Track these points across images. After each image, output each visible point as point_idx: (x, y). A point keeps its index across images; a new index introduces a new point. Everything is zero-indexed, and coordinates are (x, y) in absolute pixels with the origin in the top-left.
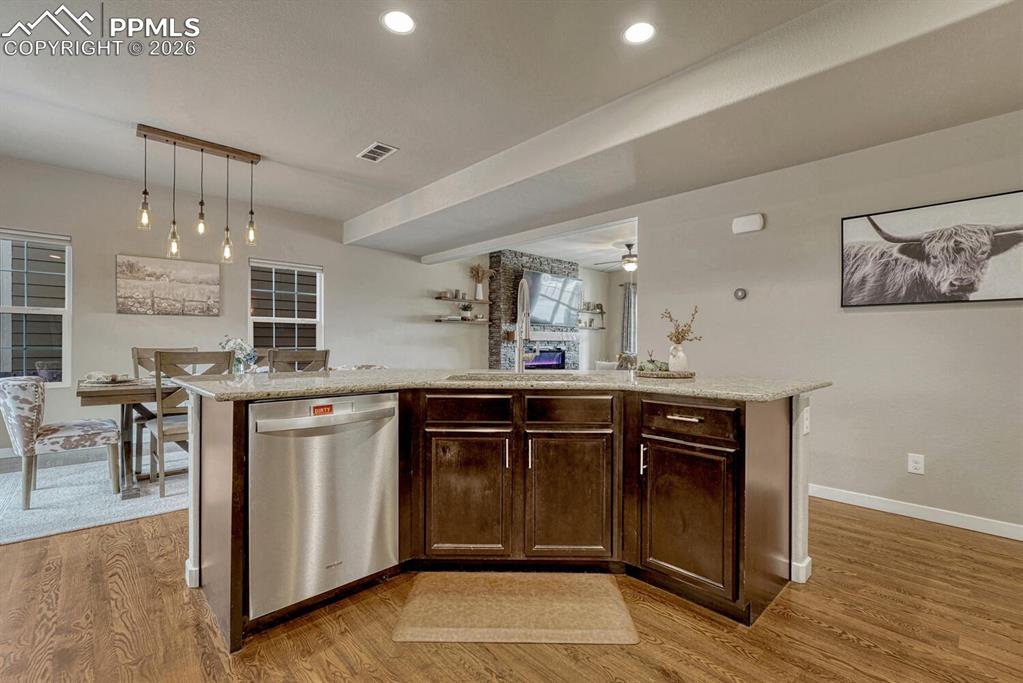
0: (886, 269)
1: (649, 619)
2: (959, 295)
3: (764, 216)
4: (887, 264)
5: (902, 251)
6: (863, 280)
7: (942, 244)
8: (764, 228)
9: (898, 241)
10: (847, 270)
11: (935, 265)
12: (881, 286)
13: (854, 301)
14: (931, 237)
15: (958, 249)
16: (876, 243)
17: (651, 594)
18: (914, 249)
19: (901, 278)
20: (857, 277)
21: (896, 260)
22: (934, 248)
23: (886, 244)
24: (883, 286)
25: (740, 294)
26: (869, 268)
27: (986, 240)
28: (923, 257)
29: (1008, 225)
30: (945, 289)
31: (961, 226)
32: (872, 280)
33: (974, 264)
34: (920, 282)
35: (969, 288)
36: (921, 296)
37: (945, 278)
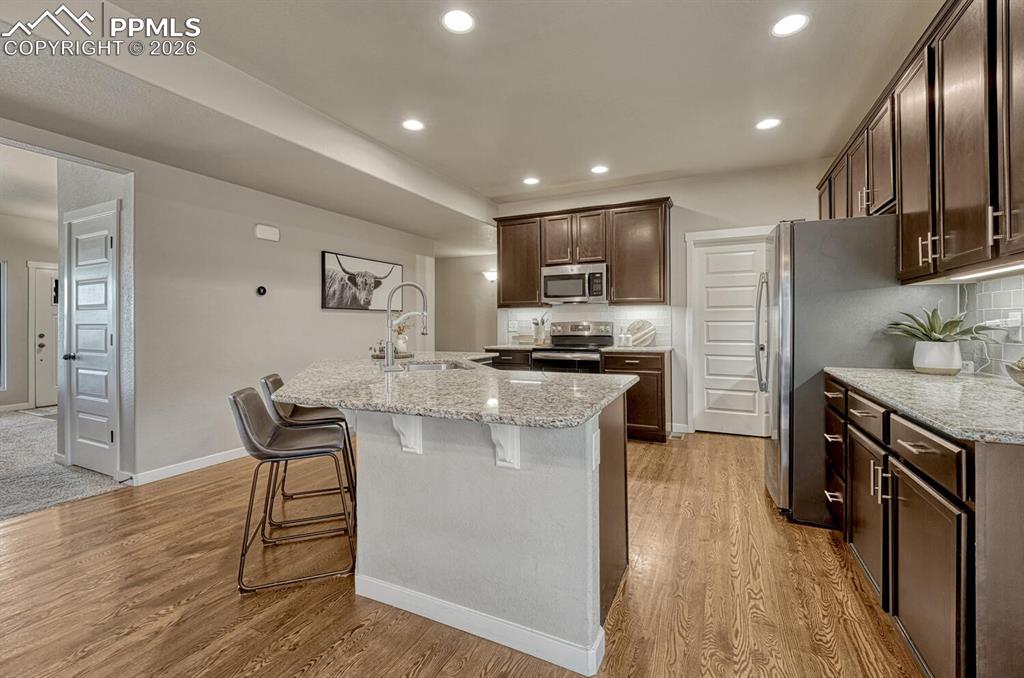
0: (343, 288)
2: (365, 307)
3: (279, 230)
4: (343, 285)
5: (348, 278)
6: (334, 293)
7: (361, 280)
8: (279, 240)
9: (348, 273)
10: (327, 285)
11: (360, 290)
13: (331, 305)
14: (358, 274)
15: (366, 284)
16: (339, 272)
18: (352, 278)
19: (348, 294)
20: (332, 290)
21: (347, 283)
22: (359, 280)
23: (343, 274)
24: (342, 298)
25: (261, 291)
26: (336, 286)
27: (373, 281)
28: (355, 284)
29: (378, 276)
30: (362, 302)
31: (366, 273)
32: (337, 293)
33: (370, 292)
34: (355, 298)
35: (369, 303)
36: (355, 305)
37: (362, 296)
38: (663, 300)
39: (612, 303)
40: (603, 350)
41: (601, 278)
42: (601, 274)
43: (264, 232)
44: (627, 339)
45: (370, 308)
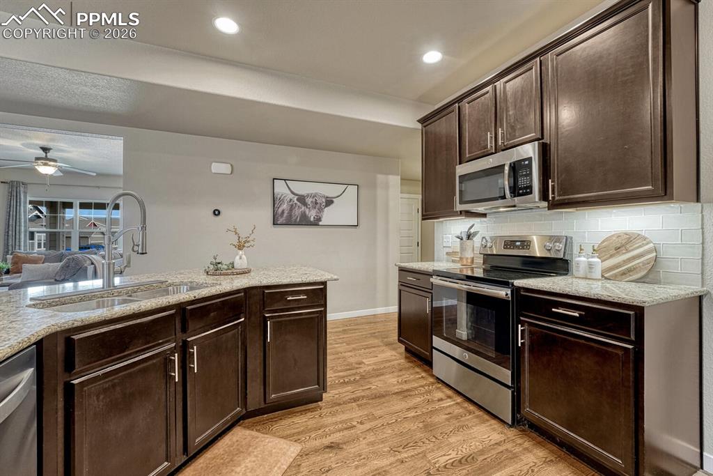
0: (292, 208)
1: (289, 432)
2: (316, 223)
3: (231, 165)
4: (292, 205)
5: (297, 200)
6: (283, 212)
7: (311, 200)
8: (231, 173)
9: (297, 195)
10: (276, 206)
11: (309, 208)
12: (290, 216)
13: (279, 222)
14: (308, 196)
15: (316, 203)
16: (288, 195)
17: (271, 420)
18: (302, 199)
19: (297, 212)
20: (280, 210)
21: (296, 204)
22: (309, 201)
23: (291, 196)
24: (291, 215)
25: (217, 213)
26: (285, 206)
27: (324, 200)
28: (305, 204)
29: (330, 196)
30: (312, 219)
31: (316, 193)
32: (286, 212)
33: (321, 210)
34: (304, 216)
35: (319, 219)
36: (304, 221)
37: (312, 214)
38: (663, 191)
39: (554, 205)
40: (519, 283)
41: (530, 166)
42: (530, 159)
43: (219, 168)
44: (591, 266)
45: (320, 223)
